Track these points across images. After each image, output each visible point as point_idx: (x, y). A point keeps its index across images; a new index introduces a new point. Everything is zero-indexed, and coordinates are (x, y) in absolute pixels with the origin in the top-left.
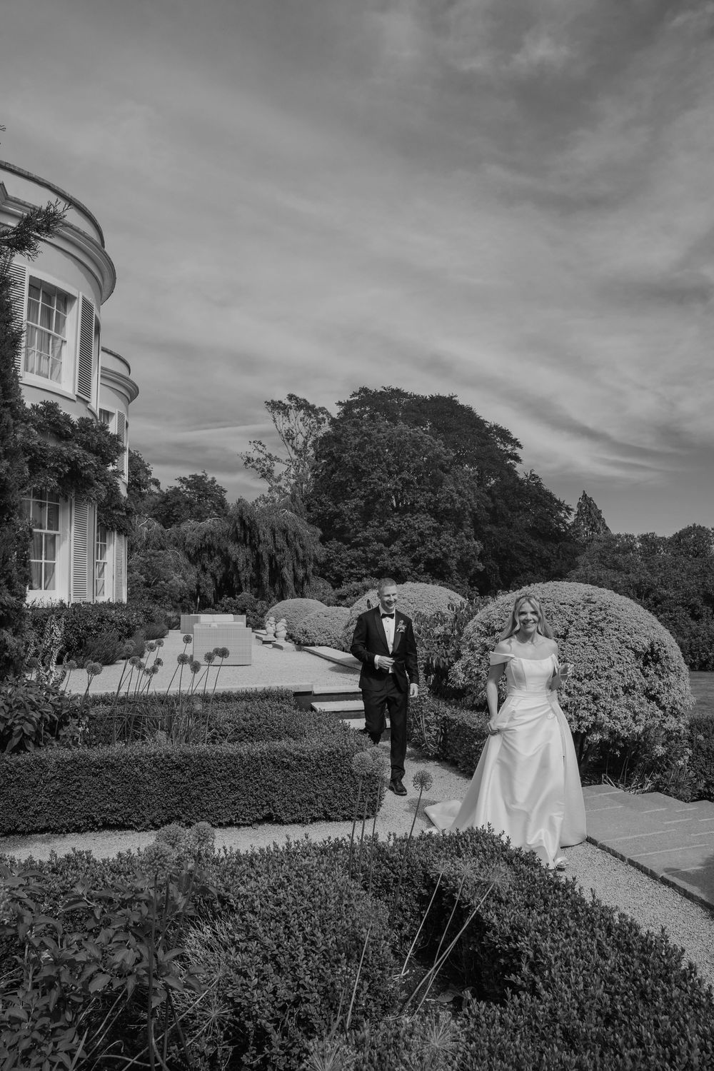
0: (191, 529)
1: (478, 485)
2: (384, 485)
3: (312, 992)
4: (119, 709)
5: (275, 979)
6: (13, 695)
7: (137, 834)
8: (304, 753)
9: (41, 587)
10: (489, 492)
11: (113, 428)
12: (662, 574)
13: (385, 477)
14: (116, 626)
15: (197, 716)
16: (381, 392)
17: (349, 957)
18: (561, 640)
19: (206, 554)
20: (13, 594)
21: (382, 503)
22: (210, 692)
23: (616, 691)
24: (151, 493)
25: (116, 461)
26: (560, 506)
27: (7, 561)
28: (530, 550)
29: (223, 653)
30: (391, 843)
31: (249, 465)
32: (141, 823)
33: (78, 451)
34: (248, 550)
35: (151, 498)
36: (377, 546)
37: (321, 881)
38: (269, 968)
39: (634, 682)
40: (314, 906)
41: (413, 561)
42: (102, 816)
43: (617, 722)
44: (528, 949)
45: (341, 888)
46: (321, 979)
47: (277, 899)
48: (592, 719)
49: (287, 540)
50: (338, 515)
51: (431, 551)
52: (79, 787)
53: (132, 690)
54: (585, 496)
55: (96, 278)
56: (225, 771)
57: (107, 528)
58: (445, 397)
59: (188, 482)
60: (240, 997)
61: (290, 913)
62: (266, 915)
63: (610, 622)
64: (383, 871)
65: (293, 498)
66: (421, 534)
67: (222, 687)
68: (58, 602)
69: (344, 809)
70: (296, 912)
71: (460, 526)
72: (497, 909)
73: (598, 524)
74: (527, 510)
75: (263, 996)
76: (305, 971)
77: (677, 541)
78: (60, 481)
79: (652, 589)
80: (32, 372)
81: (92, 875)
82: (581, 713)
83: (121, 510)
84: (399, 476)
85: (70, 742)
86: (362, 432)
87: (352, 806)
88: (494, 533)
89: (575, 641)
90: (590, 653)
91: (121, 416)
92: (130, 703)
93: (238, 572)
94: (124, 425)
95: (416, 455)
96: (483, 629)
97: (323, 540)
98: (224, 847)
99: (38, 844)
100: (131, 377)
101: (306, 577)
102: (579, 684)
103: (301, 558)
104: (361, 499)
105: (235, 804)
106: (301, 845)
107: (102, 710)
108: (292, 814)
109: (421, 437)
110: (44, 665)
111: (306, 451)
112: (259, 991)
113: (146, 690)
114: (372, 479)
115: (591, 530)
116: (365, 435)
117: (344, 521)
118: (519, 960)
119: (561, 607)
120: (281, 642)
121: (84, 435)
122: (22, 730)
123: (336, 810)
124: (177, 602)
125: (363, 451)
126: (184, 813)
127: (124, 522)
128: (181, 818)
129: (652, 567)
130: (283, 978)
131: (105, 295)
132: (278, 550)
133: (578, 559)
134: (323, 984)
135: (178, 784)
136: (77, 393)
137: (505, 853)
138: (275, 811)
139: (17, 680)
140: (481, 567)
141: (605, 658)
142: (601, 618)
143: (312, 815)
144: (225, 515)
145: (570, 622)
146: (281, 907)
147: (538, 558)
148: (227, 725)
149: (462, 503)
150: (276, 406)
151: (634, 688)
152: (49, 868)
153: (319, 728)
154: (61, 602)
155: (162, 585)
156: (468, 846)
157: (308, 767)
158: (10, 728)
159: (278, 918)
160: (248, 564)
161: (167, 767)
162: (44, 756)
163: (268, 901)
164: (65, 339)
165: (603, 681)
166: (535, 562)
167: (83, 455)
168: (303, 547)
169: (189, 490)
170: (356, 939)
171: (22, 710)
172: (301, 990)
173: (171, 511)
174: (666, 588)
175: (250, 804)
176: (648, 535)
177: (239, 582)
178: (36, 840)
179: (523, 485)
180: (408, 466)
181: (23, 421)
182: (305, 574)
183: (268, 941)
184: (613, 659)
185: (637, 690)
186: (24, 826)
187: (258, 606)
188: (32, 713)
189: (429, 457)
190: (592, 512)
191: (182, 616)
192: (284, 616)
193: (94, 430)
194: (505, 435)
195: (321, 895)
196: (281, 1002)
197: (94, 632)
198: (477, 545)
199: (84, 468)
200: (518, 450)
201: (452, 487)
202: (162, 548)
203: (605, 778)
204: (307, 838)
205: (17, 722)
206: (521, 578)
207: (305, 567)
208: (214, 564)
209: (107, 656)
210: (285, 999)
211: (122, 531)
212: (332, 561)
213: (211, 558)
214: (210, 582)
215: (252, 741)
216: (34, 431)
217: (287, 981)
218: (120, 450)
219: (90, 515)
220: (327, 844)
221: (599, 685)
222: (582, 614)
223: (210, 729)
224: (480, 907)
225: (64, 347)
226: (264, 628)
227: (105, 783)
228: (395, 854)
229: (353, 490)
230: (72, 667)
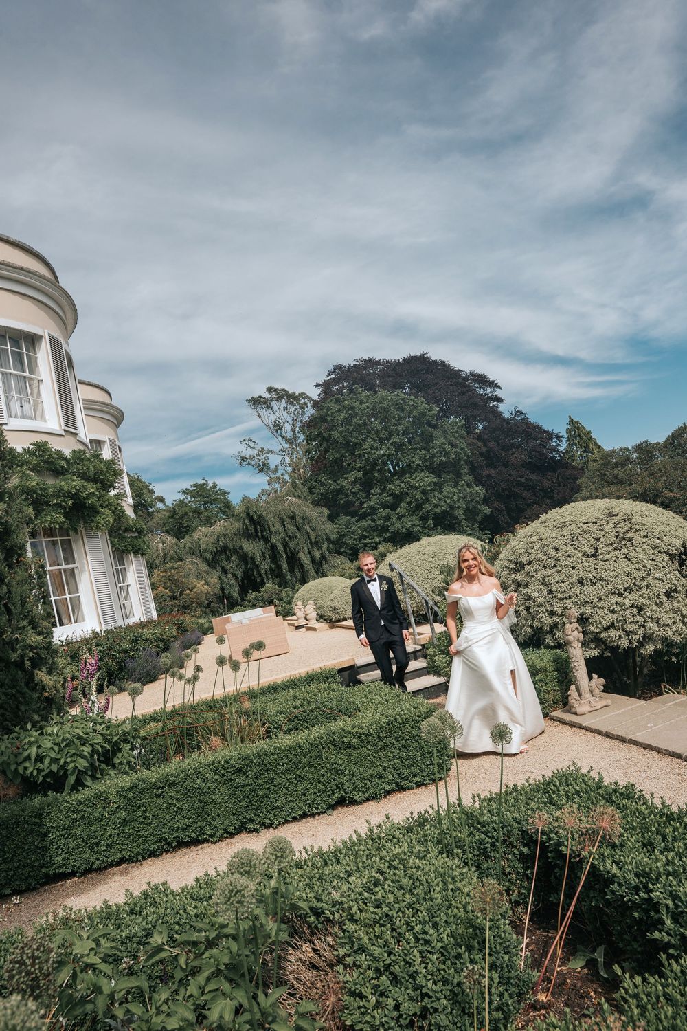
0: (203, 535)
1: (468, 433)
2: (377, 453)
3: (438, 999)
4: (169, 724)
5: (395, 992)
6: (59, 734)
7: (213, 846)
8: (362, 728)
9: (71, 621)
10: (479, 437)
11: (107, 454)
12: (664, 478)
13: (377, 445)
14: (152, 642)
15: (247, 714)
16: (355, 365)
17: (470, 949)
18: (593, 559)
19: (223, 557)
20: (39, 634)
21: (380, 471)
22: (256, 687)
23: (658, 598)
24: (159, 511)
25: (117, 485)
26: (550, 435)
27: (26, 602)
28: (531, 484)
29: (259, 646)
30: (477, 805)
31: (245, 463)
32: (215, 834)
33: (77, 482)
34: (262, 543)
35: (160, 515)
36: (383, 513)
37: (418, 868)
38: (384, 980)
39: (675, 585)
40: (418, 900)
41: (422, 519)
42: (175, 835)
43: (667, 628)
44: (665, 898)
45: (442, 871)
46: (445, 981)
47: (376, 900)
48: (641, 631)
49: (297, 527)
50: (340, 491)
51: (436, 506)
52: (144, 811)
53: (178, 702)
54: (571, 420)
55: (57, 314)
56: (287, 764)
57: (123, 552)
58: (416, 357)
59: (191, 492)
60: (360, 1022)
61: (393, 913)
62: (367, 921)
63: (637, 530)
64: (477, 838)
65: (294, 485)
66: (423, 492)
67: (266, 680)
68: (90, 632)
69: (415, 776)
70: (399, 910)
71: (459, 476)
72: (613, 856)
73: (590, 445)
74: (519, 446)
75: (386, 1016)
76: (425, 976)
77: (671, 444)
78: (66, 515)
79: (657, 495)
80: (16, 417)
81: (173, 909)
82: (629, 627)
83: (132, 531)
84: (390, 441)
85: (127, 768)
86: (345, 407)
87: (422, 771)
88: (493, 475)
89: (606, 557)
90: (625, 567)
91: (112, 442)
92: (180, 715)
93: (257, 567)
94: (117, 450)
95: (402, 417)
96: (512, 566)
97: (331, 518)
98: (304, 848)
99: (117, 878)
100: (113, 403)
101: (323, 557)
102: (620, 600)
103: (313, 540)
104: (359, 471)
105: (305, 795)
106: (384, 828)
107: (154, 728)
108: (364, 792)
109: (403, 399)
110: (85, 696)
111: (295, 438)
112: (380, 1011)
113: (191, 699)
114: (365, 449)
115: (585, 451)
116: (349, 409)
117: (347, 495)
118: (658, 912)
119: (585, 527)
120: (313, 624)
121: (80, 466)
122: (76, 767)
123: (407, 778)
124: (206, 608)
125: (351, 425)
126: (255, 815)
127: (138, 543)
128: (254, 820)
129: (653, 474)
130: (403, 989)
131: (70, 327)
132: (290, 537)
133: (579, 482)
134: (449, 987)
135: (243, 787)
136: (63, 427)
137: (601, 791)
138: (346, 793)
139: (62, 717)
140: (487, 510)
141: (641, 567)
142: (626, 528)
143: (384, 789)
144: (233, 515)
145: (598, 540)
146: (382, 909)
147: (540, 490)
148: (279, 717)
149: (456, 453)
150: (257, 402)
151: (675, 591)
152: (126, 911)
153: (371, 700)
154: (93, 631)
155: (187, 595)
156: (558, 791)
157: (369, 742)
158: (64, 767)
159: (381, 922)
160: (265, 557)
161: (230, 772)
162: (103, 788)
163: (366, 904)
164: (41, 378)
165: (644, 591)
166: (538, 494)
167: (83, 485)
168: (313, 529)
169: (193, 499)
170: (472, 926)
171: (72, 747)
172: (426, 999)
173: (181, 524)
174: (671, 491)
175: (319, 792)
176: (641, 444)
177: (261, 575)
178: (114, 874)
179: (510, 423)
180: (396, 429)
181: (18, 466)
182: (322, 554)
183: (377, 951)
184: (648, 566)
185: (679, 592)
186: (99, 862)
187: (283, 595)
188: (82, 748)
189: (414, 417)
190: (582, 435)
191: (213, 620)
192: (311, 598)
193: (89, 460)
194: (482, 380)
195: (423, 885)
196: (406, 1018)
197: (132, 653)
198: (479, 490)
199: (87, 498)
200: (498, 392)
201: (443, 440)
202: (181, 560)
203: (665, 687)
204: (388, 818)
205: (69, 760)
206: (528, 512)
207: (319, 547)
208: (233, 564)
209: (148, 674)
210: (411, 1013)
211: (137, 551)
212: (344, 536)
213: (229, 559)
214: (233, 581)
215: (307, 727)
216: (31, 473)
217: (408, 991)
218: (118, 474)
219: (103, 543)
220: (411, 820)
221: (641, 596)
222: (607, 529)
223: (264, 724)
224: (594, 858)
225: (41, 387)
226: (294, 614)
227: (170, 802)
228: (485, 818)
229: (349, 464)
230: (113, 693)
